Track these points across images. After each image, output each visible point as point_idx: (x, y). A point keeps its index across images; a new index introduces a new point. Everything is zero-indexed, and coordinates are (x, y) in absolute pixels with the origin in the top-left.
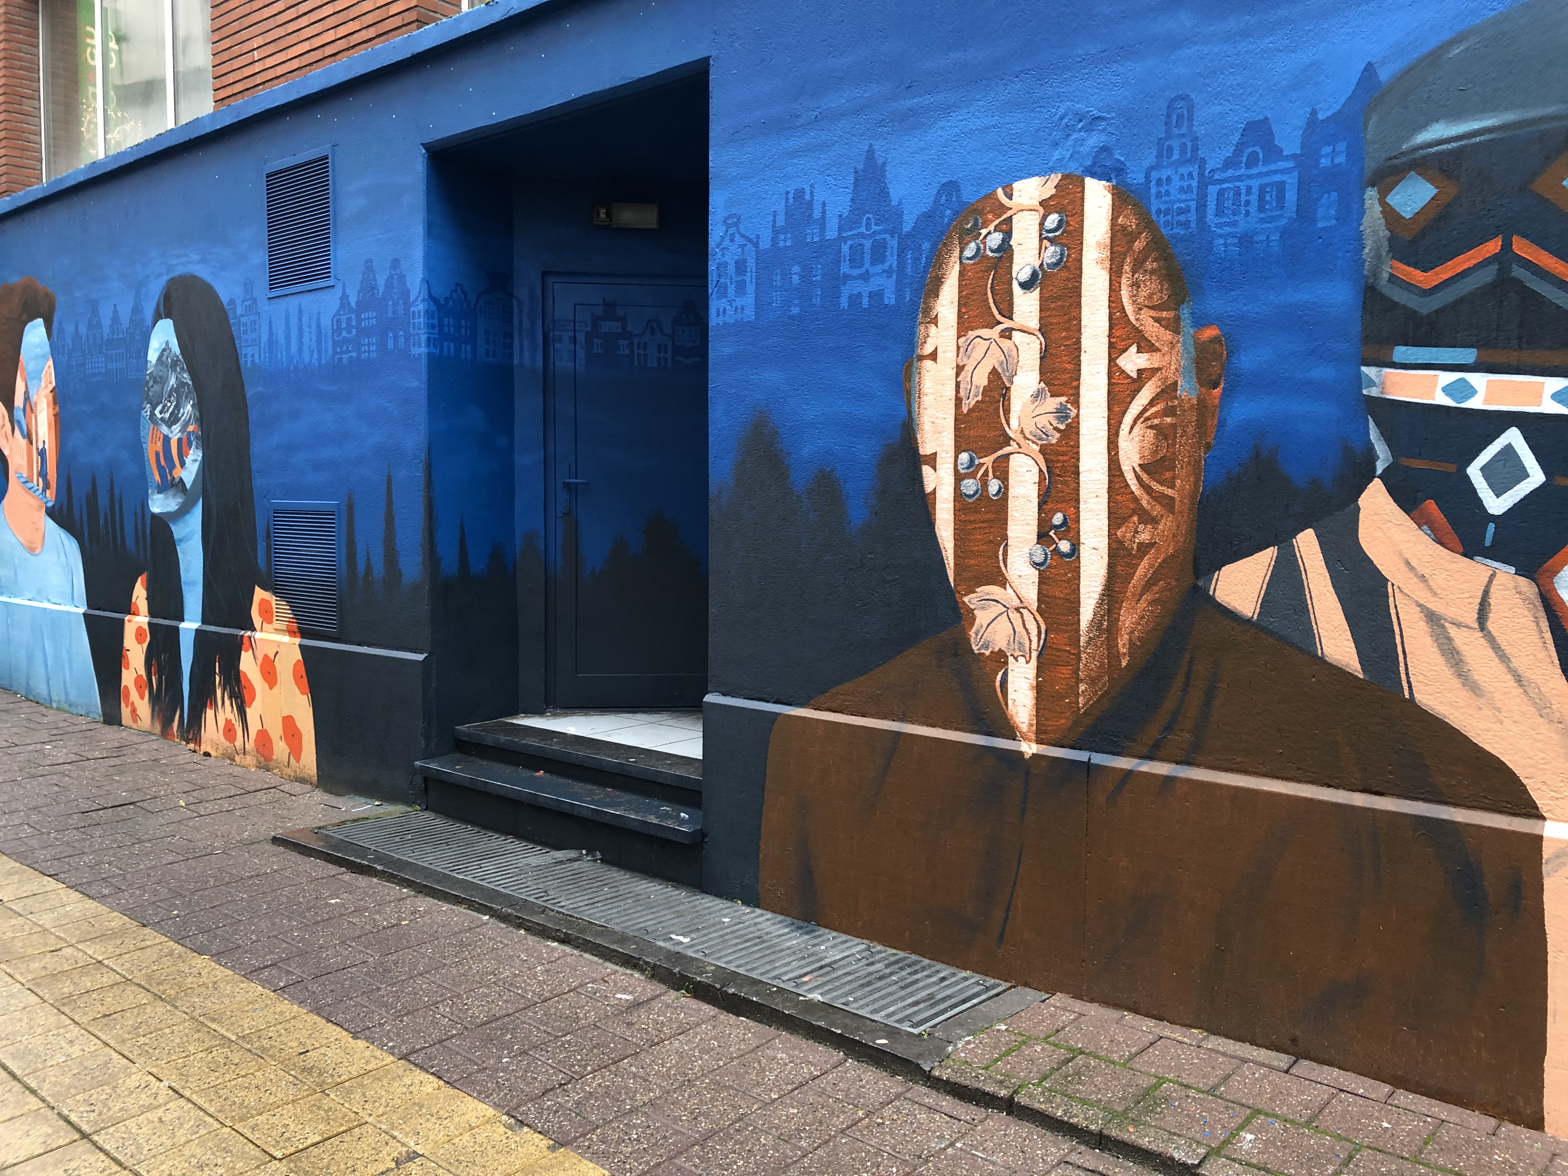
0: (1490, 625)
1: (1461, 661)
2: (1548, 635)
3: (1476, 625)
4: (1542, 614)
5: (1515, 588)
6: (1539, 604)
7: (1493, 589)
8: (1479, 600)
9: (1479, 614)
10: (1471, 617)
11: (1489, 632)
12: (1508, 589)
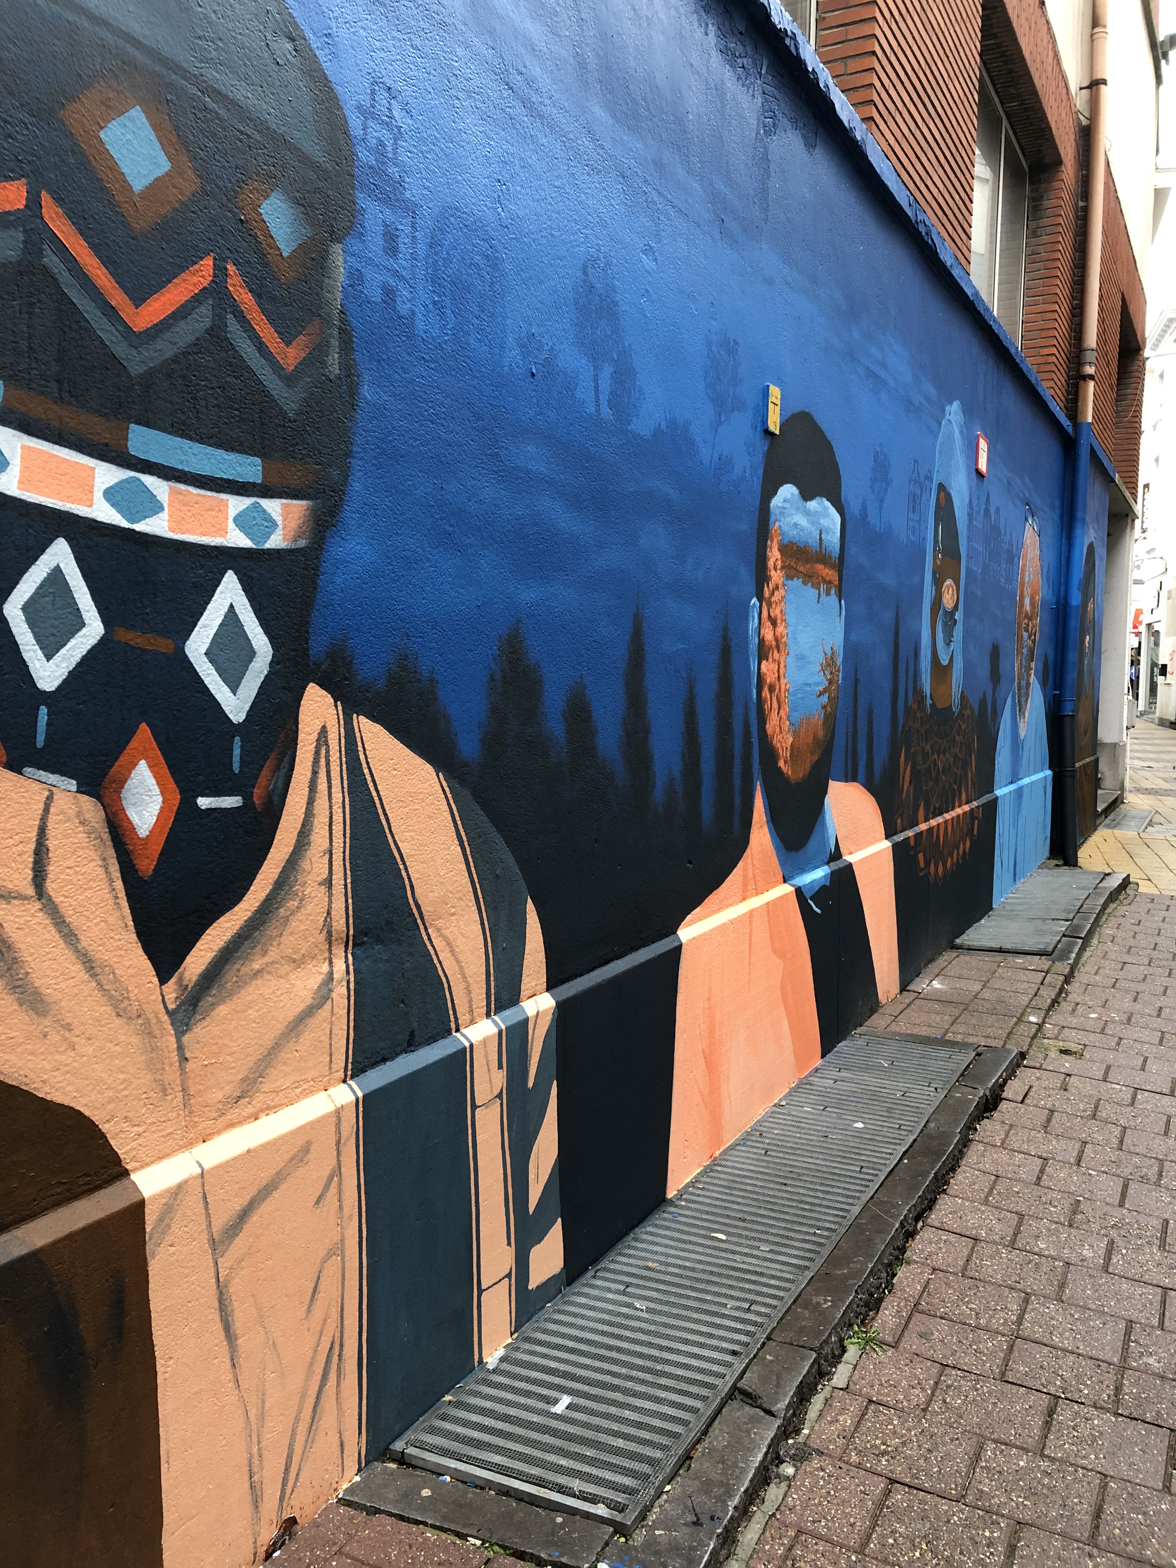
0: (51, 887)
1: (15, 960)
2: (119, 885)
3: (31, 891)
4: (111, 852)
5: (79, 814)
6: (106, 836)
7: (50, 824)
8: (32, 846)
9: (34, 870)
10: (23, 880)
11: (50, 899)
12: (68, 820)
